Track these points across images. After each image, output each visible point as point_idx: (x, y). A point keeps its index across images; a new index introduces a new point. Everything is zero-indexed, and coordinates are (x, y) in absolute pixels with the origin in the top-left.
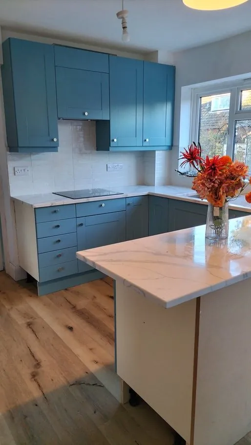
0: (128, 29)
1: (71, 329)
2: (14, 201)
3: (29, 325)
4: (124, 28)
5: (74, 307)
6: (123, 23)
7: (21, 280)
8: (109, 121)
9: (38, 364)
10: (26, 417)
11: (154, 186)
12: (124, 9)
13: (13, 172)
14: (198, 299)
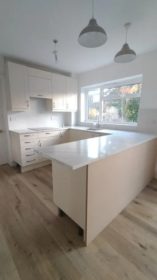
0: (58, 59)
1: (35, 186)
2: (10, 132)
3: (16, 185)
4: (56, 58)
5: (37, 177)
6: (56, 56)
7: (14, 166)
8: (52, 99)
9: (19, 202)
10: (12, 226)
11: (71, 126)
12: (56, 50)
13: (10, 119)
14: (87, 166)
